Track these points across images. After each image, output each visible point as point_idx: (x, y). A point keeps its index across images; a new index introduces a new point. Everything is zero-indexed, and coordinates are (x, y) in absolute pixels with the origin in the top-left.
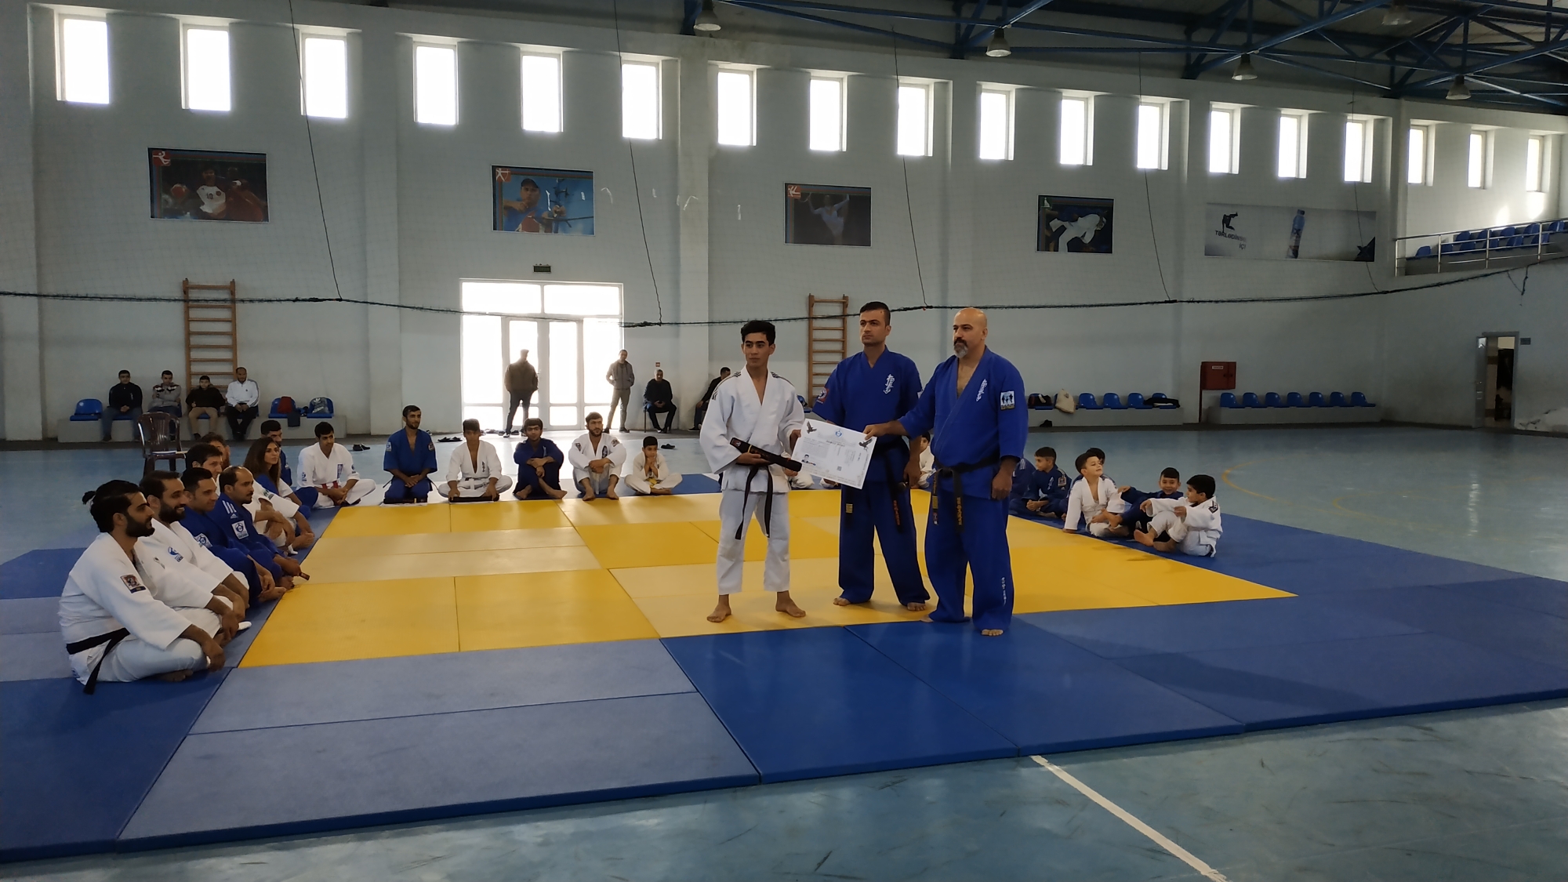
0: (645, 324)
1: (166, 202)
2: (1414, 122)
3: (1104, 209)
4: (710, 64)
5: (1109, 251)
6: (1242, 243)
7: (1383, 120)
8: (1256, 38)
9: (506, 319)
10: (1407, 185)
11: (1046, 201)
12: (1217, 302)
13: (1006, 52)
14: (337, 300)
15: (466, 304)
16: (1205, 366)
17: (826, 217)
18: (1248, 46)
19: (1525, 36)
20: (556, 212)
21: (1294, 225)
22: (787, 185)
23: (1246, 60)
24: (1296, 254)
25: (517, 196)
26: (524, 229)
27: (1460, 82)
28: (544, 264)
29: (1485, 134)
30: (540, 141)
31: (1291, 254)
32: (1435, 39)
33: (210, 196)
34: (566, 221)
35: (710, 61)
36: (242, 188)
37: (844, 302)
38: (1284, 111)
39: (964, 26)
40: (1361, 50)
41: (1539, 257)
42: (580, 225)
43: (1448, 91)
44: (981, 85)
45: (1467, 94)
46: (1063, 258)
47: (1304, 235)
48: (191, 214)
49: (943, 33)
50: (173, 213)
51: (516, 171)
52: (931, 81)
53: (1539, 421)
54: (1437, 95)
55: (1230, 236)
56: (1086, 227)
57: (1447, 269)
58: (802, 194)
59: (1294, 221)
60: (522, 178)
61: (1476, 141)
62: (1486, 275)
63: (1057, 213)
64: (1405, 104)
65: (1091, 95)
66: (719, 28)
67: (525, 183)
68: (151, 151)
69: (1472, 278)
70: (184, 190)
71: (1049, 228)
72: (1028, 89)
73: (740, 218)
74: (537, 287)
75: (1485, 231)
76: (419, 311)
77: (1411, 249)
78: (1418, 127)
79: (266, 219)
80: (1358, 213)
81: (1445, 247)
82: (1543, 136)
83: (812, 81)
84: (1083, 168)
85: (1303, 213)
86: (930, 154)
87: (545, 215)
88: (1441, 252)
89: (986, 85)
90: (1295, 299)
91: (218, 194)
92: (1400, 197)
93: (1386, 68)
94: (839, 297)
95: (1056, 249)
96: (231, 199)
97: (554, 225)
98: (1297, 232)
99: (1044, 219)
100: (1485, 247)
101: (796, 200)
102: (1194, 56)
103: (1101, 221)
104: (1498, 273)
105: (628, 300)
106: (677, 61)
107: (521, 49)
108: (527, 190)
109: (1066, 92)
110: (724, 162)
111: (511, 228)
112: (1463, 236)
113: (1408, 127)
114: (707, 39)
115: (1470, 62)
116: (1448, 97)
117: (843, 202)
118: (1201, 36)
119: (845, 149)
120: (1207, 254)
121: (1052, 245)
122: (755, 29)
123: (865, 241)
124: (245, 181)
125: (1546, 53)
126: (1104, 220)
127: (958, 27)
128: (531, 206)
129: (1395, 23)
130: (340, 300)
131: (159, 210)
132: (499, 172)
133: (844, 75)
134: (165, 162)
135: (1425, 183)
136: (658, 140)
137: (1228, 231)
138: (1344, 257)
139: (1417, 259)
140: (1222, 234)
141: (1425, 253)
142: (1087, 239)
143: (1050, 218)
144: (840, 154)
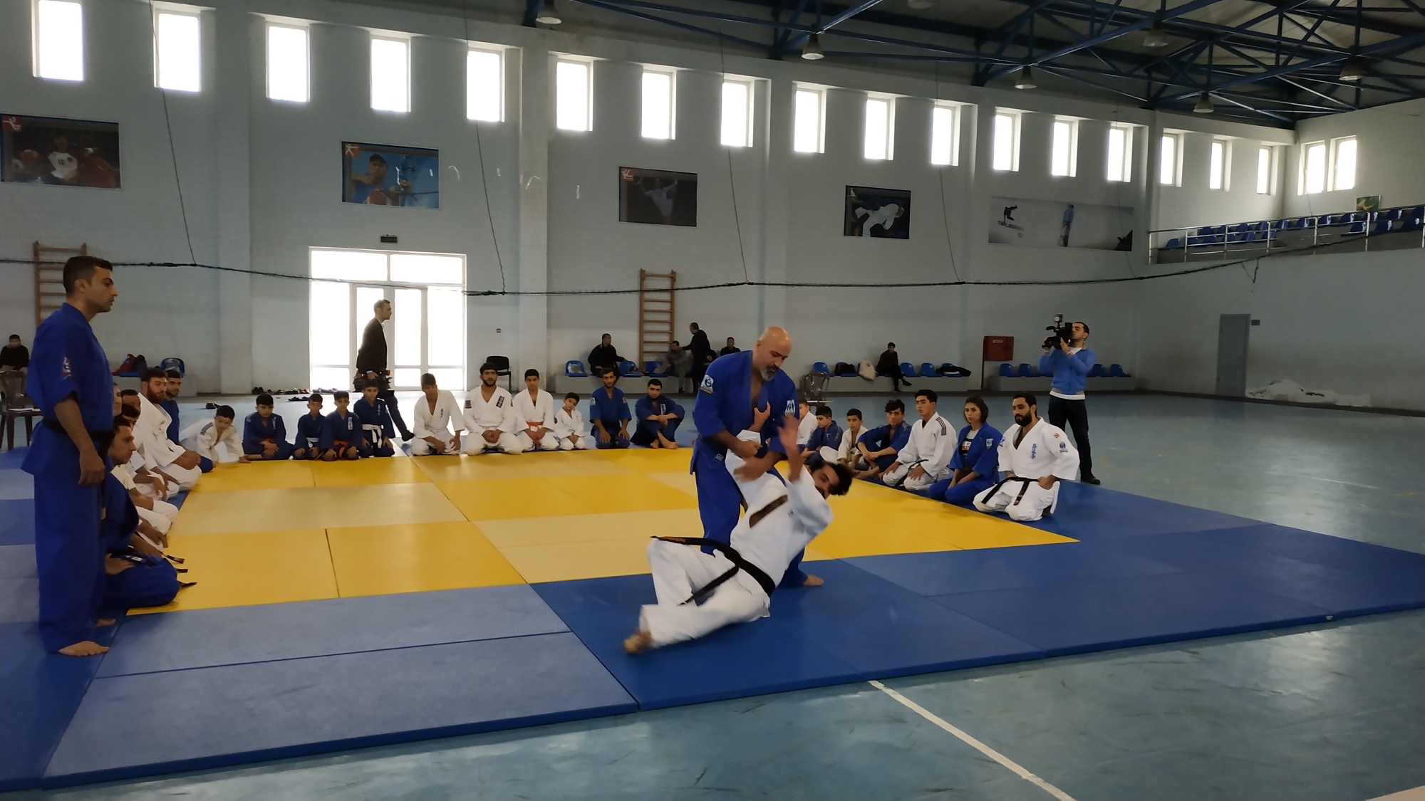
0: (489, 293)
1: (17, 166)
2: (1166, 130)
3: (903, 199)
4: (551, 55)
5: (907, 237)
6: (1021, 232)
7: (1141, 128)
8: (1036, 52)
9: (355, 285)
10: (1159, 186)
11: (852, 191)
12: (999, 284)
13: (821, 56)
14: (192, 265)
15: (315, 271)
16: (987, 340)
17: (656, 199)
18: (1029, 59)
19: (1260, 60)
20: (403, 187)
21: (1064, 217)
22: (621, 168)
23: (1027, 71)
24: (1066, 244)
25: (364, 171)
26: (372, 202)
27: (1205, 97)
28: (391, 235)
29: (1224, 143)
30: (388, 120)
31: (1062, 242)
32: (1185, 59)
34: (413, 195)
35: (550, 52)
36: (95, 155)
37: (673, 277)
38: (1058, 117)
39: (781, 30)
40: (1123, 67)
41: (1268, 251)
42: (426, 199)
43: (1195, 105)
44: (796, 84)
45: (1210, 108)
46: (866, 242)
47: (1073, 226)
48: (42, 179)
49: (763, 35)
50: (24, 178)
51: (364, 147)
52: (752, 79)
53: (1265, 391)
54: (1186, 108)
55: (1010, 226)
56: (886, 215)
57: (1192, 259)
58: (634, 177)
59: (1065, 214)
60: (371, 154)
61: (1216, 149)
62: (1224, 265)
63: (861, 201)
64: (1159, 114)
65: (892, 97)
66: (559, 21)
67: (372, 159)
69: (1213, 268)
70: (35, 156)
71: (854, 215)
72: (840, 89)
73: (578, 197)
74: (384, 257)
75: (1224, 227)
76: (272, 277)
77: (1163, 240)
78: (1169, 135)
80: (1120, 208)
81: (1191, 241)
82: (1272, 147)
83: (644, 74)
84: (885, 163)
85: (1072, 207)
86: (751, 145)
87: (392, 189)
88: (1188, 244)
89: (800, 84)
90: (1066, 283)
91: (70, 160)
92: (1154, 196)
93: (1144, 83)
94: (668, 272)
95: (861, 235)
96: (83, 165)
97: (400, 198)
98: (1067, 224)
99: (851, 207)
100: (1224, 241)
101: (629, 183)
102: (983, 66)
103: (900, 210)
104: (1234, 263)
105: (473, 270)
106: (519, 50)
107: (371, 33)
108: (376, 165)
109: (871, 94)
110: (562, 146)
111: (360, 200)
112: (1206, 230)
113: (1162, 134)
114: (547, 31)
115: (1214, 80)
116: (1195, 111)
117: (671, 186)
118: (989, 48)
119: (674, 138)
120: (990, 242)
121: (857, 230)
122: (591, 24)
123: (691, 222)
124: (97, 149)
125: (1276, 76)
126: (903, 209)
127: (776, 31)
128: (378, 180)
129: (1153, 45)
130: (195, 265)
131: (9, 174)
132: (349, 147)
133: (674, 69)
134: (16, 128)
135: (1175, 184)
136: (500, 123)
137: (1008, 222)
138: (1106, 247)
139: (1168, 249)
140: (1003, 224)
141: (1174, 244)
142: (888, 226)
143: (855, 206)
144: (670, 142)
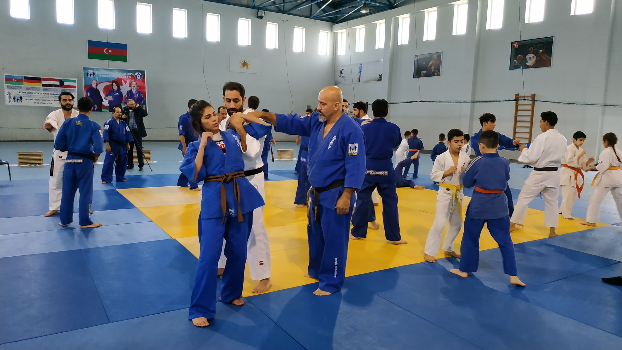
1: (515, 63)
33: (530, 58)
36: (542, 53)
48: (523, 67)
50: (516, 67)
68: (512, 43)
70: (521, 57)
79: (550, 65)
91: (533, 57)
96: (538, 58)
124: (543, 50)
131: (513, 67)
